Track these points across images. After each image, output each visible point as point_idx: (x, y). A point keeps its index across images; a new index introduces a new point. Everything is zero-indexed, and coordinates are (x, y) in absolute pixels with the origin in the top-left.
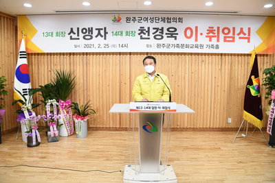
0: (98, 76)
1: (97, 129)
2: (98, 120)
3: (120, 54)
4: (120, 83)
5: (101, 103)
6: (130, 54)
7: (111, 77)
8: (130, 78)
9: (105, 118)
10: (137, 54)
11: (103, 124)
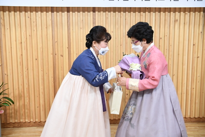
0: (19, 46)
1: (20, 125)
2: (22, 112)
3: (53, 9)
4: (54, 55)
5: (26, 86)
6: (68, 9)
7: (40, 46)
8: (69, 48)
9: (32, 108)
10: (78, 10)
11: (29, 117)
